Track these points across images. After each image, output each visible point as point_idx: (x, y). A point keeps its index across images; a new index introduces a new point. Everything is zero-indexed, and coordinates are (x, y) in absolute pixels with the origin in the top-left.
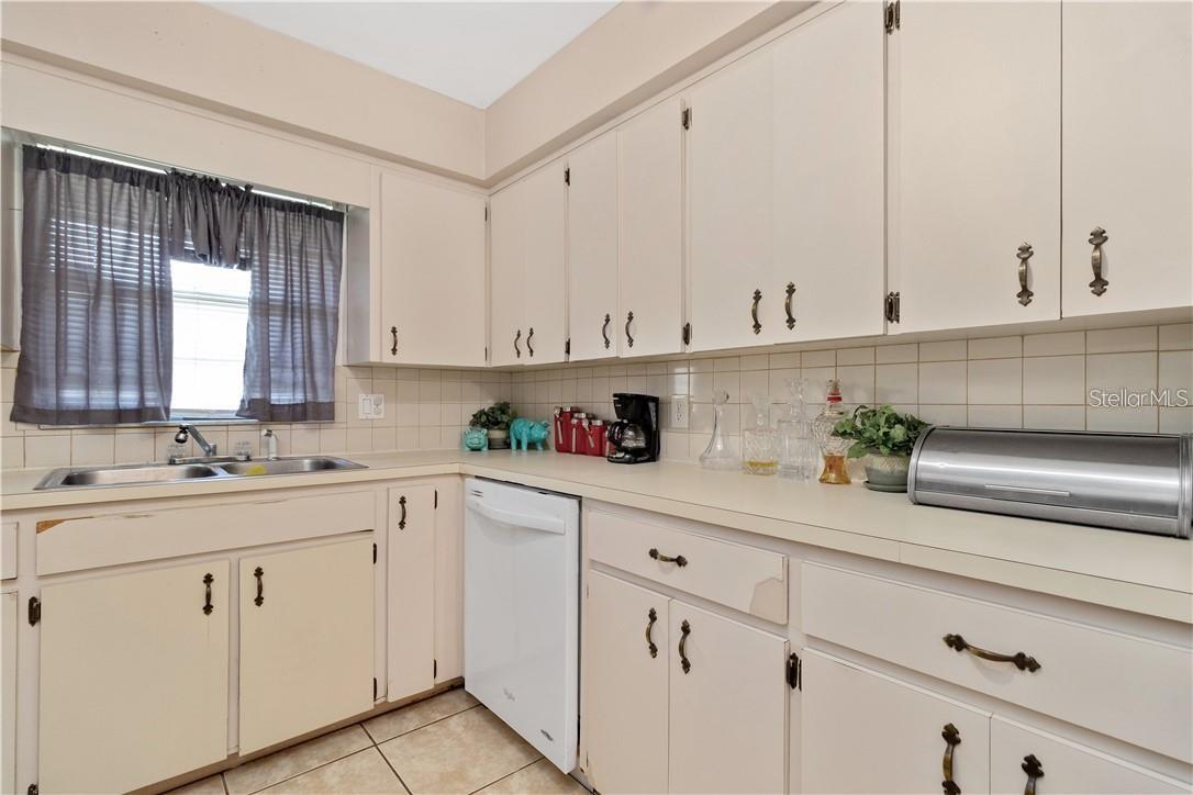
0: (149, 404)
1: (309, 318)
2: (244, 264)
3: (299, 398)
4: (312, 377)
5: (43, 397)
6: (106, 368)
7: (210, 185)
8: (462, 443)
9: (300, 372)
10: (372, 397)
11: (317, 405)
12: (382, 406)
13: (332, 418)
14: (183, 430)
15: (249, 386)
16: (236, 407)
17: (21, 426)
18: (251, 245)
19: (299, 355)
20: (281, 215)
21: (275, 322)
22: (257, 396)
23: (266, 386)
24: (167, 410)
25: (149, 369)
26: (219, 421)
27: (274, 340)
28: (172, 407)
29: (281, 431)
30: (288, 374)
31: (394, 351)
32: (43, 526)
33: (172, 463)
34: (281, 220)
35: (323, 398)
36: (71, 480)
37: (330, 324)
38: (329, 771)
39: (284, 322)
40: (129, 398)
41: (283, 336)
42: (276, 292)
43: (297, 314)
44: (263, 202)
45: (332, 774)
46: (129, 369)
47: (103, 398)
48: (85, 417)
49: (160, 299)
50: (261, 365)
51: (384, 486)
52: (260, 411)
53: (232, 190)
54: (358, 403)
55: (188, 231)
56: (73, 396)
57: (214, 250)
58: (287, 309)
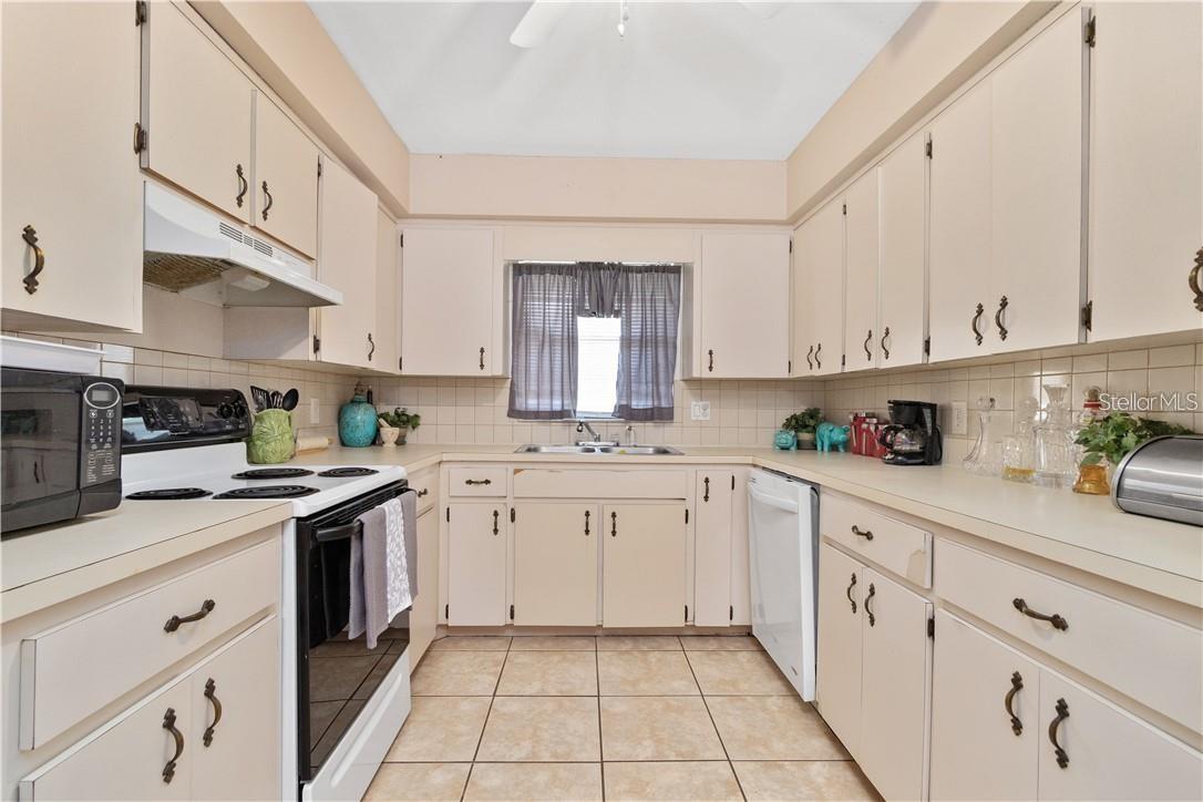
0: (566, 408)
1: (656, 347)
2: (617, 314)
3: (649, 404)
4: (658, 389)
5: (520, 404)
6: (546, 387)
7: (598, 266)
8: (775, 444)
9: (650, 385)
10: (701, 403)
11: (660, 409)
12: (708, 410)
13: (672, 418)
14: (581, 424)
15: (620, 397)
16: (611, 409)
17: (511, 419)
18: (620, 301)
19: (650, 374)
20: (639, 275)
21: (635, 351)
22: (624, 403)
23: (629, 397)
24: (575, 412)
25: (566, 387)
26: (602, 420)
27: (634, 364)
28: (578, 410)
29: (637, 426)
30: (643, 387)
31: (711, 368)
32: (516, 471)
33: (577, 444)
34: (639, 279)
35: (664, 404)
36: (529, 450)
37: (670, 351)
38: (652, 654)
39: (641, 351)
40: (557, 405)
41: (640, 361)
42: (636, 330)
43: (649, 344)
44: (629, 269)
45: (653, 657)
46: (557, 387)
47: (545, 405)
48: (537, 415)
49: (571, 342)
50: (626, 381)
51: (694, 468)
52: (626, 413)
53: (612, 266)
54: (691, 409)
55: (587, 297)
56: (532, 404)
57: (601, 308)
58: (643, 341)
